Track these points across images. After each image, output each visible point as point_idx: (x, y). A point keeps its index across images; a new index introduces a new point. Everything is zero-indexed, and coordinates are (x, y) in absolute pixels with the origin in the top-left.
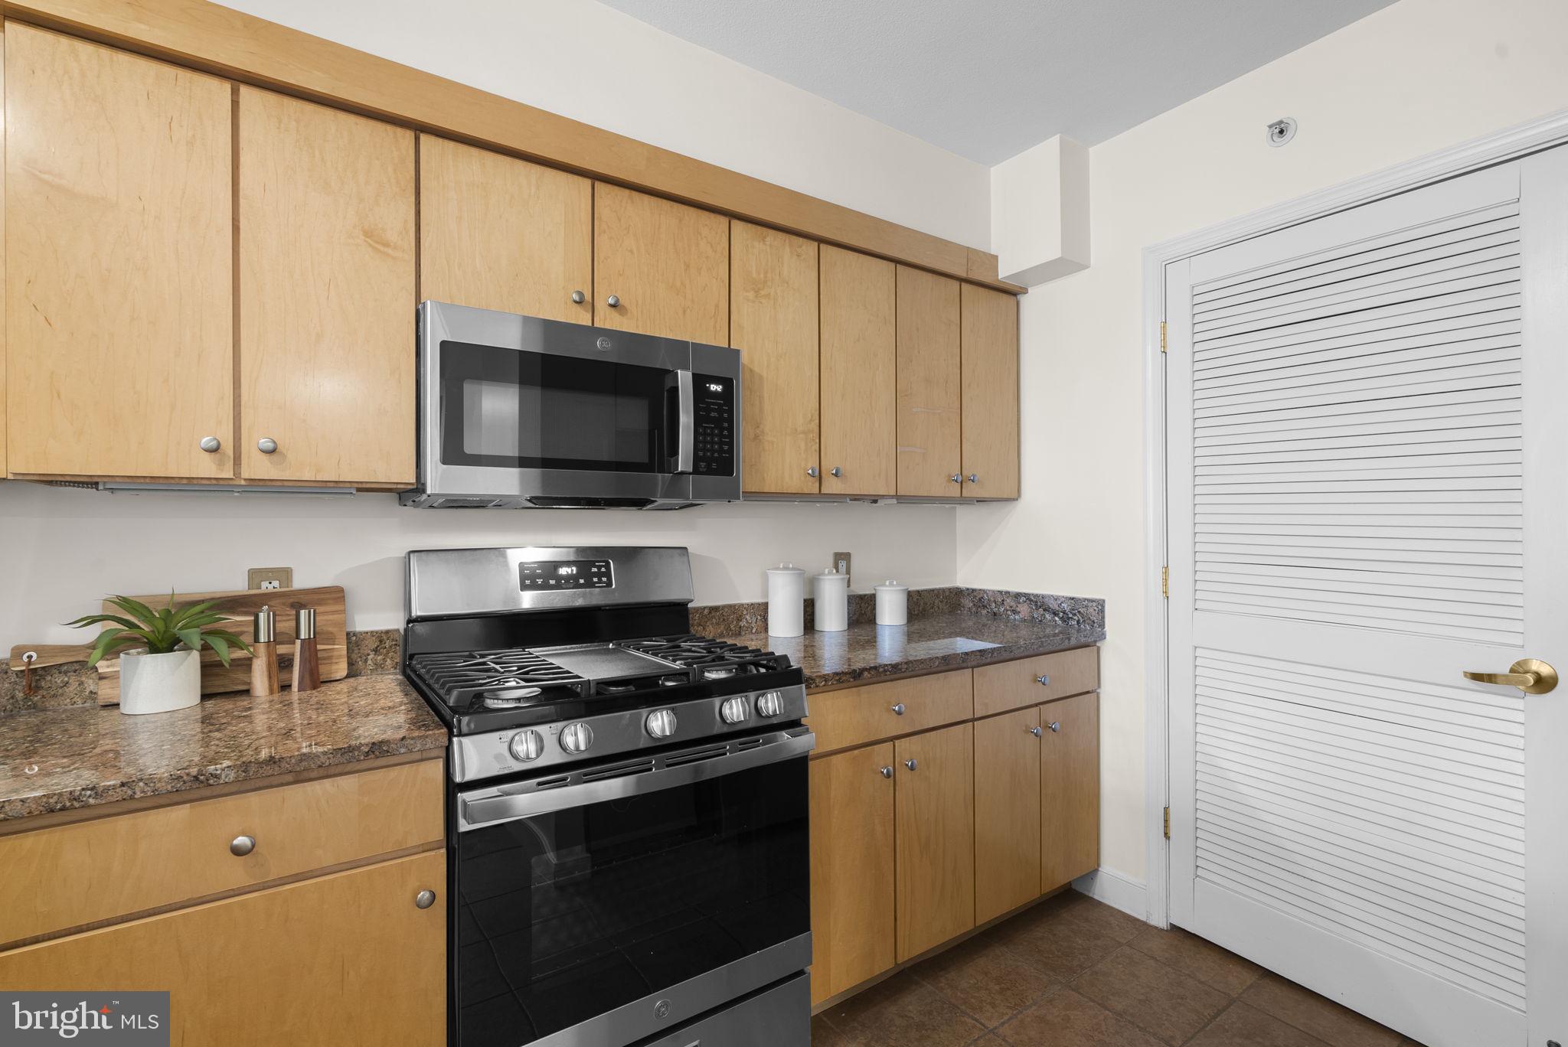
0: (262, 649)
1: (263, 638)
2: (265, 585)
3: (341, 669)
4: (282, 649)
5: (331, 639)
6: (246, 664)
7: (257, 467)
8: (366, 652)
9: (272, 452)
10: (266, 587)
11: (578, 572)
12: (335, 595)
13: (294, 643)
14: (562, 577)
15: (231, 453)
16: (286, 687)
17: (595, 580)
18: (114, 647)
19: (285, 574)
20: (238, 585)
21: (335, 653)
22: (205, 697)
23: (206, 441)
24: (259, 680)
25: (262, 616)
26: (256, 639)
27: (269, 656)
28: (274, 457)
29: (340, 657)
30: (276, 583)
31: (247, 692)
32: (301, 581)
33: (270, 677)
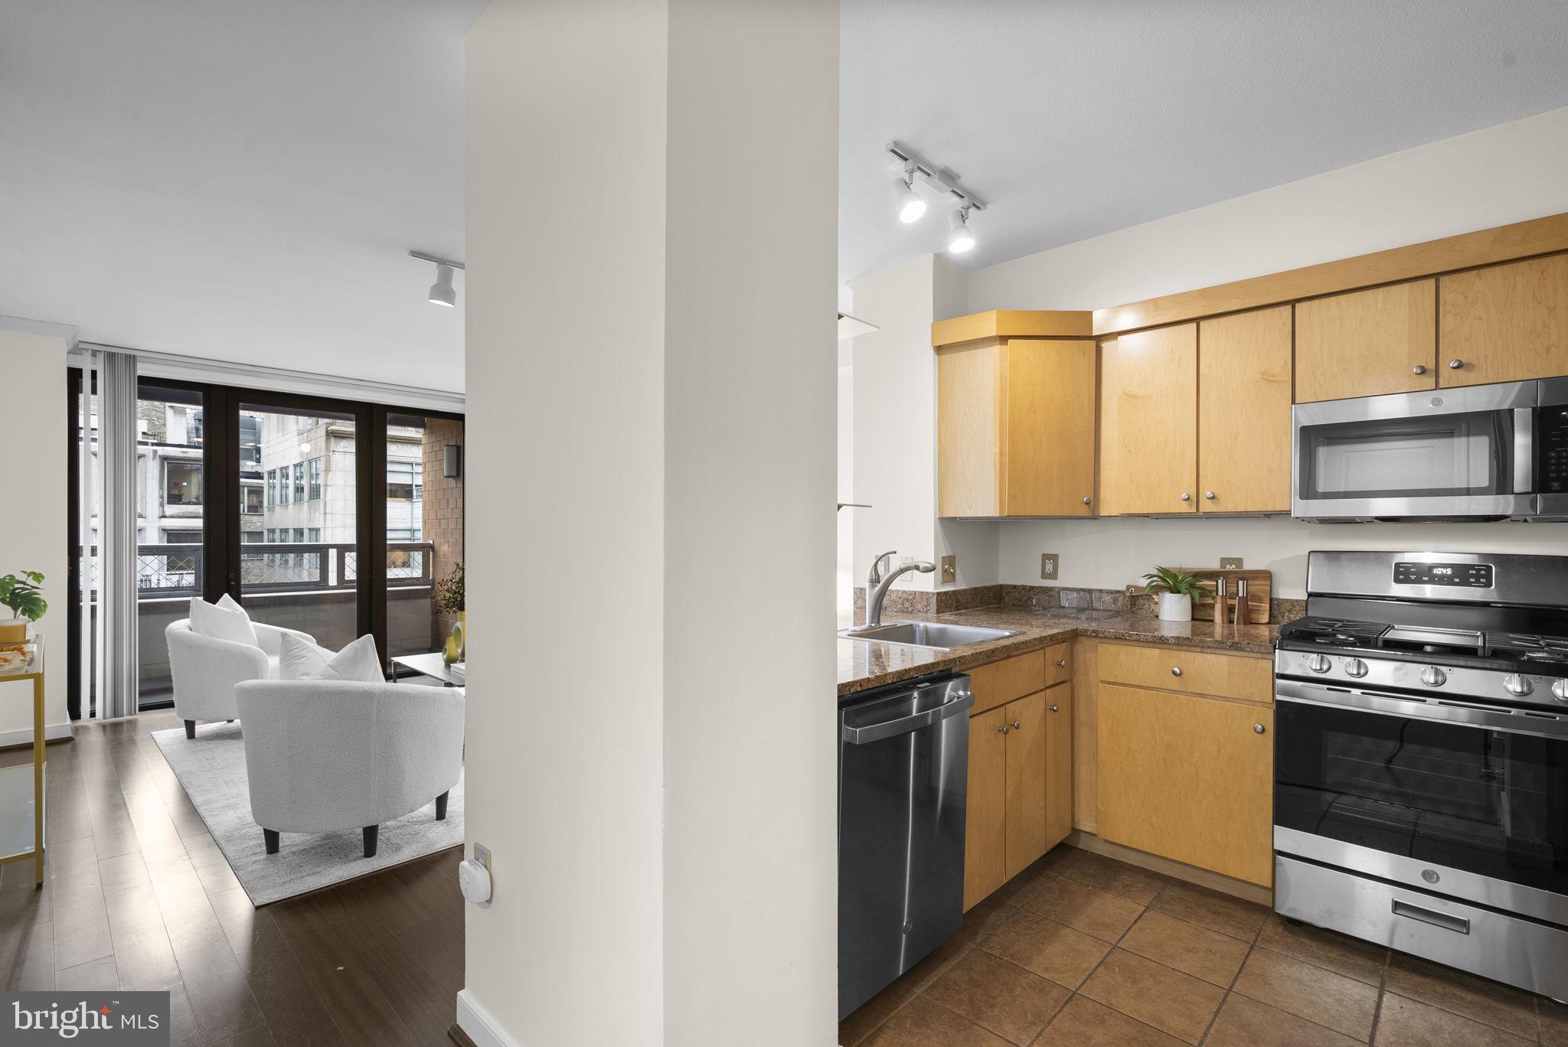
0: (1219, 599)
1: (1220, 593)
2: (1228, 566)
3: (1265, 618)
4: (1230, 602)
5: (1260, 600)
6: (1212, 606)
7: (1207, 506)
8: (1284, 611)
9: (1213, 498)
10: (1229, 568)
11: (1453, 573)
12: (1267, 575)
13: (1235, 599)
14: (1436, 575)
15: (1195, 500)
16: (1231, 622)
17: (1472, 580)
18: (1157, 589)
19: (1239, 561)
20: (1214, 565)
21: (1262, 609)
22: (1193, 619)
23: (1184, 495)
24: (1218, 616)
25: (1220, 582)
26: (1217, 594)
27: (1222, 603)
28: (1214, 501)
29: (1264, 611)
30: (1234, 566)
31: (1212, 621)
32: (1248, 566)
33: (1222, 614)
